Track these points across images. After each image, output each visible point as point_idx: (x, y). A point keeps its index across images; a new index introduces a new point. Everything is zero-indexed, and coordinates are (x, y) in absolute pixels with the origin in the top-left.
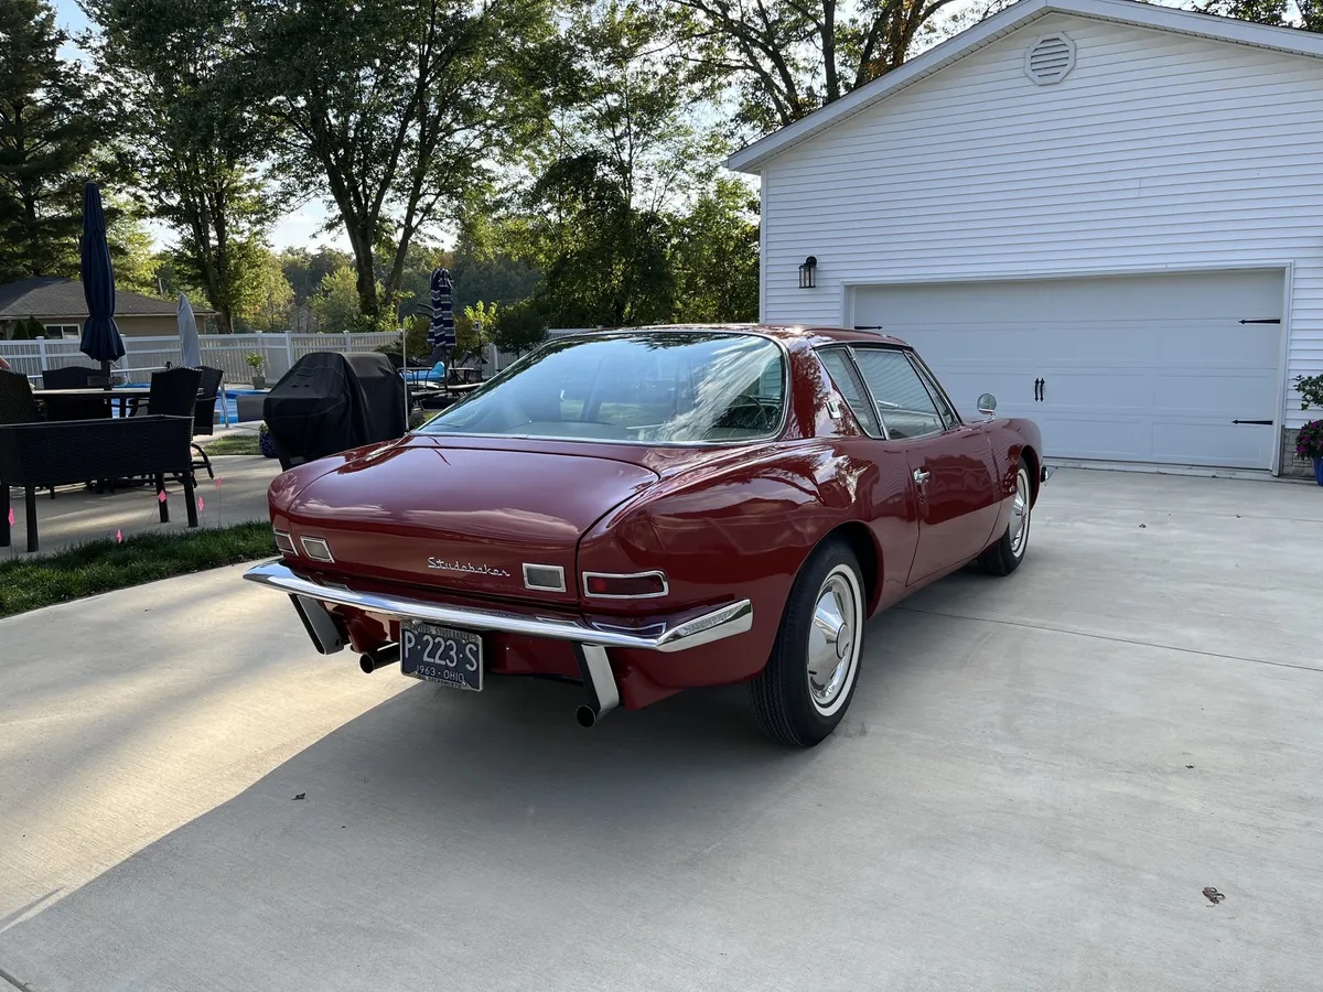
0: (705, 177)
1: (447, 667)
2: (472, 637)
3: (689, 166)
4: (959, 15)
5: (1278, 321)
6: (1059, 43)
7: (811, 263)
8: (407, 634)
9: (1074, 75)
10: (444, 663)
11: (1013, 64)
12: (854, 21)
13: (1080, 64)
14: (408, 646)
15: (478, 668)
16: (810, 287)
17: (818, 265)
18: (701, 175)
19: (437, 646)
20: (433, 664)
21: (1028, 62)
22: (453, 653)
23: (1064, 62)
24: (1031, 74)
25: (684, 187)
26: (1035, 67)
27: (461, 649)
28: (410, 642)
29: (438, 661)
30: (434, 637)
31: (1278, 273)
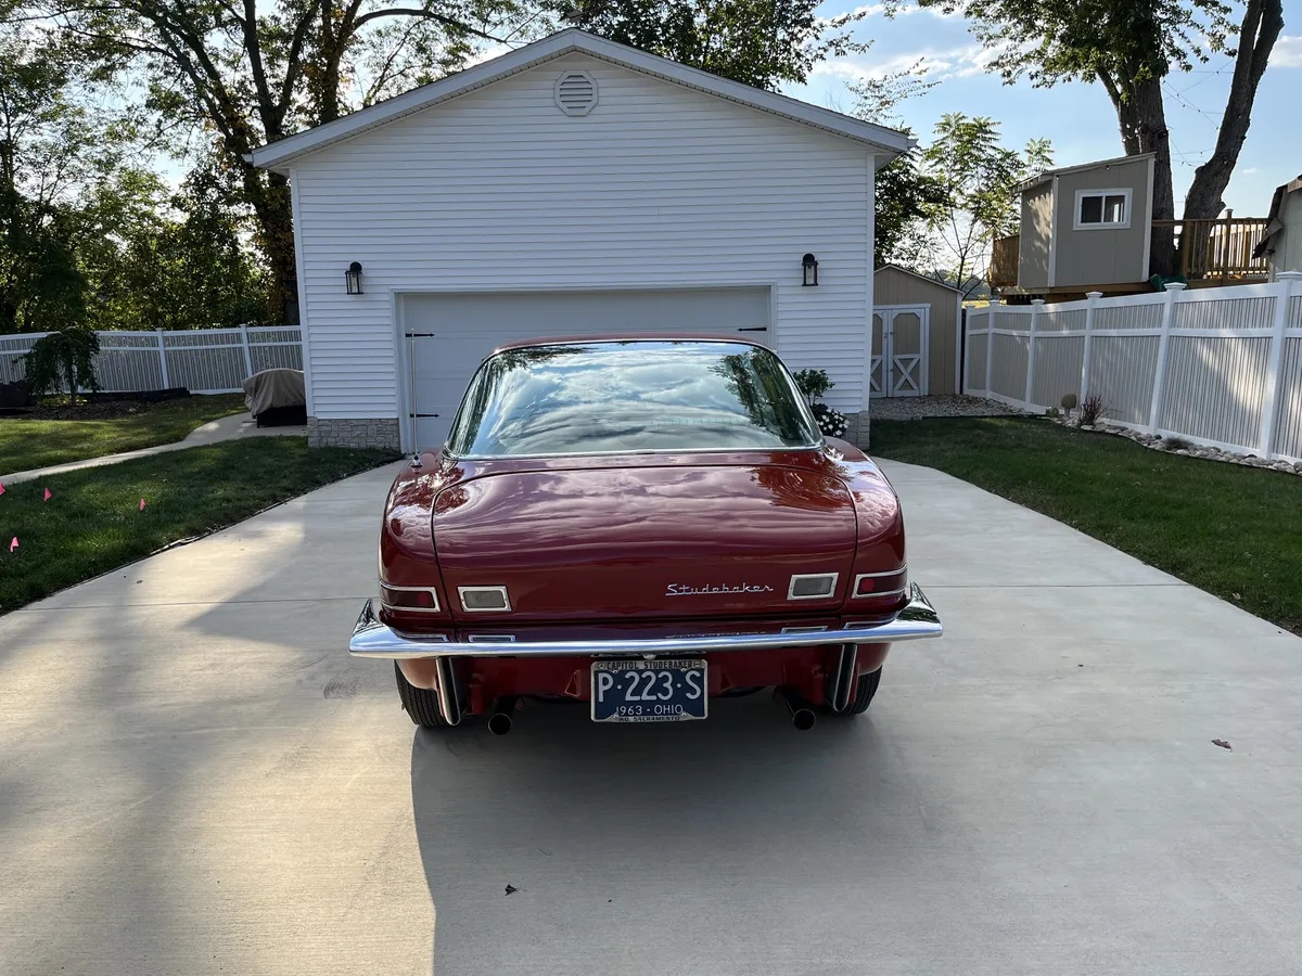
0: (107, 165)
1: (659, 701)
2: (696, 664)
3: (84, 150)
4: (383, 30)
5: (765, 329)
6: (582, 80)
7: (356, 269)
8: (601, 676)
9: (596, 111)
10: (654, 698)
11: (543, 93)
12: (275, 18)
13: (602, 101)
14: (602, 688)
15: (702, 693)
16: (359, 293)
17: (363, 271)
18: (99, 162)
19: (644, 682)
20: (641, 702)
21: (558, 93)
22: (667, 685)
23: (588, 98)
24: (561, 104)
25: (77, 175)
26: (563, 99)
27: (679, 676)
28: (605, 681)
29: (645, 697)
30: (640, 672)
31: (765, 290)
